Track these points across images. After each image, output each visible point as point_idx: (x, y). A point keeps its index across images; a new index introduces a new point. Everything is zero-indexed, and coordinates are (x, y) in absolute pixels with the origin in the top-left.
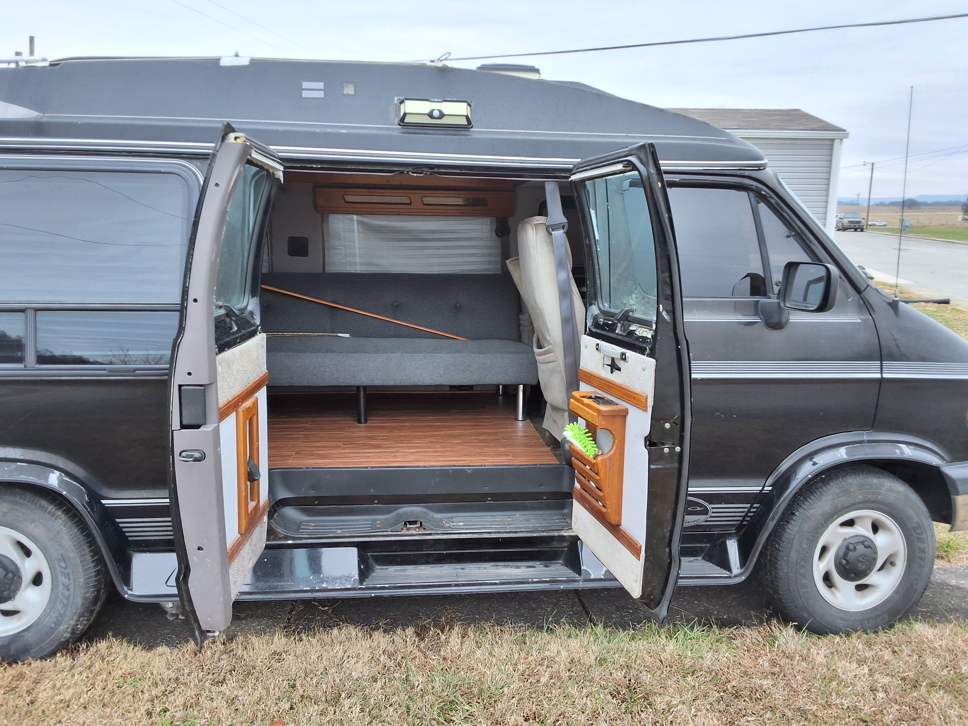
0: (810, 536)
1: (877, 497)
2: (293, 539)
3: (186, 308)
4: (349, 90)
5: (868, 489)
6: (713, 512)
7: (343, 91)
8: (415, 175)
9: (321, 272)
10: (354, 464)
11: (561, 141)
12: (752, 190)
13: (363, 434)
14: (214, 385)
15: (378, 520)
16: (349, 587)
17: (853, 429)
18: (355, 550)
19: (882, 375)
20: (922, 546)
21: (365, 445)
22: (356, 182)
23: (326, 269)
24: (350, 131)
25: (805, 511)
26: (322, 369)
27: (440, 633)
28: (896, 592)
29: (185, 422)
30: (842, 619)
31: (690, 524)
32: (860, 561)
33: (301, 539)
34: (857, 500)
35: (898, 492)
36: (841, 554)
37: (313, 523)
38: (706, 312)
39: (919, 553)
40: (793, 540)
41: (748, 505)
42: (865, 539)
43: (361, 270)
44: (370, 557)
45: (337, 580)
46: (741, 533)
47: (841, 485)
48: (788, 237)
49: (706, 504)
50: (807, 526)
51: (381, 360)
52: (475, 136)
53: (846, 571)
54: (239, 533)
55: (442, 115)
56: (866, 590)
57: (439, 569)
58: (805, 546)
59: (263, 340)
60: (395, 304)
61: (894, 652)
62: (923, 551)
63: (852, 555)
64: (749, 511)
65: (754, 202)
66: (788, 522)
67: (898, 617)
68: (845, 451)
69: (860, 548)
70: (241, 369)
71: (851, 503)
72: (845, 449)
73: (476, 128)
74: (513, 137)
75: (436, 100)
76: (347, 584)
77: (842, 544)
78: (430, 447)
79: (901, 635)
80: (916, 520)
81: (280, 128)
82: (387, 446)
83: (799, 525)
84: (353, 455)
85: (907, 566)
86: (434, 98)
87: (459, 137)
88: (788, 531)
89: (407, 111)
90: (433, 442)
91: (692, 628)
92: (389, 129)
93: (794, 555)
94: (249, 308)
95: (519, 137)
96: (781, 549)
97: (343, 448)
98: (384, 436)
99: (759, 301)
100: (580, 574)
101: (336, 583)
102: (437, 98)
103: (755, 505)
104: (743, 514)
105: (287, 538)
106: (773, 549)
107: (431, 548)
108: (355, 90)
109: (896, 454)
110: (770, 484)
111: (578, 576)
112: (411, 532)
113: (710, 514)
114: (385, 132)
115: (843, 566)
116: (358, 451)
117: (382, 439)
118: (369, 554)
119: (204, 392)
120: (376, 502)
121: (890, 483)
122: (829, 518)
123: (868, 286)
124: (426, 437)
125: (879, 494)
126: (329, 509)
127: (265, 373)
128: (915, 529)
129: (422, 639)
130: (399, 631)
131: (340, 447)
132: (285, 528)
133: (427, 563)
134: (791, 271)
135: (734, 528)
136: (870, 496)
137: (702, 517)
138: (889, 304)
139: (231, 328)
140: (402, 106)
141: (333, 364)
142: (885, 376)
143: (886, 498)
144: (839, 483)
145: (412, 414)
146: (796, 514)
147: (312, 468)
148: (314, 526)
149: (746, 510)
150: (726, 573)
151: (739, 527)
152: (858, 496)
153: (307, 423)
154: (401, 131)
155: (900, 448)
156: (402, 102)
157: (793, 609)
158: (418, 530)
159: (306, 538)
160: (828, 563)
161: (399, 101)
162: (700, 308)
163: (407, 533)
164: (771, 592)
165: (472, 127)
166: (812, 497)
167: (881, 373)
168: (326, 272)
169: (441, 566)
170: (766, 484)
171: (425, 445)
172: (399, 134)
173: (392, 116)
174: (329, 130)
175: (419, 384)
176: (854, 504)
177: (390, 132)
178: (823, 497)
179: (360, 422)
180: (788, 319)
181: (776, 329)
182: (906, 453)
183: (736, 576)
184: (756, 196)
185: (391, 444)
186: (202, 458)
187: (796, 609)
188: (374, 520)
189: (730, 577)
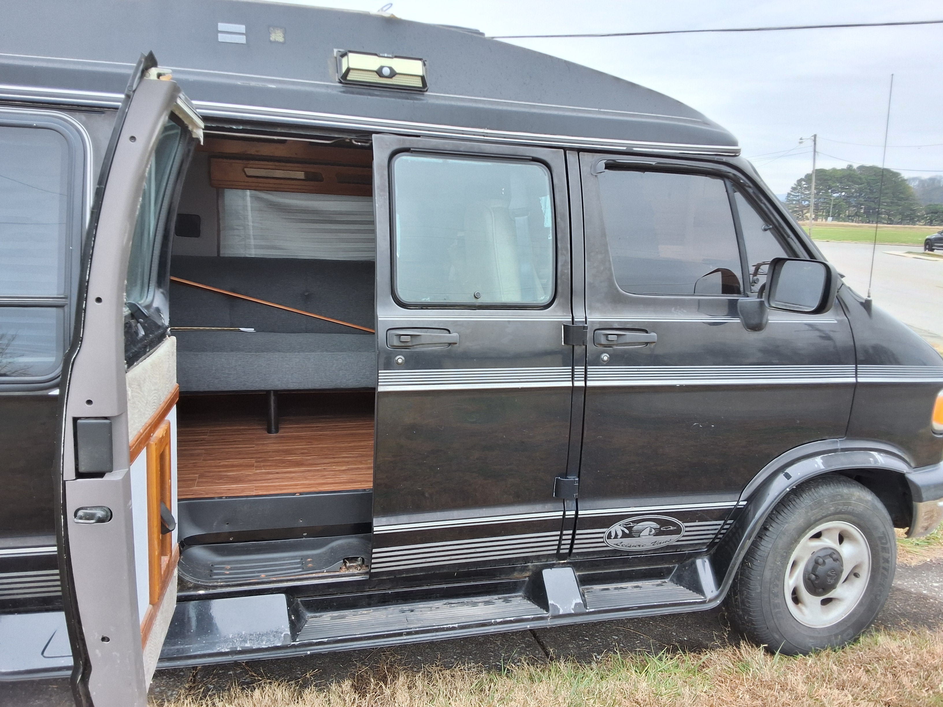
0: (784, 552)
1: (848, 508)
2: (206, 588)
3: (85, 310)
4: (278, 36)
5: (840, 500)
6: (686, 531)
7: (270, 37)
8: (359, 144)
9: (216, 255)
10: (277, 490)
11: (528, 113)
12: (728, 178)
13: (276, 447)
14: (124, 415)
15: (308, 557)
16: (279, 645)
17: (827, 437)
18: (283, 596)
19: (856, 380)
20: (886, 555)
21: (283, 462)
22: (259, 154)
23: (221, 252)
24: (280, 86)
25: (779, 526)
26: (227, 371)
27: (383, 685)
28: (861, 604)
29: (82, 469)
30: (811, 637)
31: (662, 544)
32: (829, 576)
33: (215, 587)
34: (829, 512)
35: (867, 502)
36: (810, 569)
37: (229, 564)
38: (685, 311)
39: (883, 563)
40: (767, 557)
41: (722, 522)
42: (832, 551)
43: (255, 254)
44: (299, 602)
45: (264, 637)
46: (712, 552)
47: (813, 497)
48: (765, 230)
49: (679, 523)
50: (782, 542)
51: (298, 360)
52: (431, 101)
53: (814, 585)
54: (150, 603)
55: (393, 74)
56: (830, 603)
57: (384, 612)
58: (779, 563)
59: (173, 345)
60: (307, 294)
61: (868, 671)
62: (887, 561)
63: (821, 569)
64: (722, 528)
65: (730, 191)
66: (761, 538)
67: (862, 631)
68: (821, 461)
69: (829, 561)
70: (153, 388)
71: (824, 515)
72: (822, 458)
73: (432, 92)
74: (474, 105)
75: (386, 55)
76: (276, 642)
77: (811, 558)
78: (361, 463)
79: (868, 651)
80: (882, 529)
81: (191, 78)
82: (310, 462)
83: (773, 541)
84: (271, 476)
85: (871, 576)
86: (384, 53)
87: (412, 101)
88: (762, 548)
89: (351, 66)
90: (363, 456)
91: (660, 659)
92: (327, 86)
93: (767, 574)
94: (155, 305)
95: (481, 106)
96: (754, 567)
97: (258, 467)
98: (303, 449)
99: (738, 300)
100: (548, 610)
101: (262, 641)
102: (388, 54)
103: (729, 522)
104: (716, 531)
105: (197, 587)
106: (745, 568)
107: (374, 588)
108: (284, 37)
109: (870, 463)
110: (746, 498)
111: (545, 612)
112: (351, 571)
113: (683, 533)
114: (323, 90)
115: (812, 582)
116: (277, 471)
117: (302, 453)
118: (299, 599)
119: (110, 427)
120: (305, 534)
121: (859, 492)
122: (802, 532)
123: (843, 284)
124: (353, 448)
125: (849, 504)
126: (246, 546)
127: (176, 387)
128: (880, 538)
129: (364, 696)
130: (334, 687)
131: (253, 466)
132: (194, 575)
133: (369, 605)
134: (776, 268)
135: (705, 547)
136: (841, 507)
137: (675, 537)
138: (862, 304)
139: (137, 333)
140: (344, 60)
141: (240, 365)
142: (860, 380)
143: (855, 508)
144: (812, 495)
145: (328, 420)
146: (770, 529)
147: (226, 497)
148: (231, 569)
149: (719, 527)
150: (699, 598)
151: (711, 545)
152: (831, 507)
153: (204, 434)
154: (342, 90)
155: (873, 457)
156: (344, 55)
157: (764, 631)
158: (359, 568)
159: (222, 586)
160: (797, 579)
161: (340, 53)
162: (678, 307)
163: (347, 572)
164: (741, 613)
165: (427, 91)
166: (786, 511)
167: (856, 377)
168: (221, 255)
169: (385, 608)
170: (740, 500)
171: (354, 459)
172: (340, 93)
173: (331, 70)
174: (253, 84)
175: (342, 387)
176: (825, 517)
177: (330, 91)
178: (798, 510)
179: (270, 432)
180: (767, 320)
181: (756, 331)
182: (879, 461)
183: (711, 601)
184: (733, 185)
185: (314, 459)
186: (107, 517)
187: (767, 631)
188: (303, 558)
189: (704, 602)
